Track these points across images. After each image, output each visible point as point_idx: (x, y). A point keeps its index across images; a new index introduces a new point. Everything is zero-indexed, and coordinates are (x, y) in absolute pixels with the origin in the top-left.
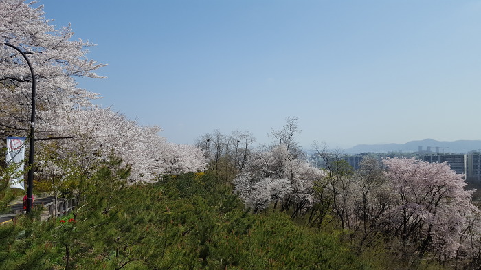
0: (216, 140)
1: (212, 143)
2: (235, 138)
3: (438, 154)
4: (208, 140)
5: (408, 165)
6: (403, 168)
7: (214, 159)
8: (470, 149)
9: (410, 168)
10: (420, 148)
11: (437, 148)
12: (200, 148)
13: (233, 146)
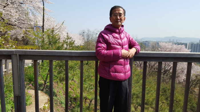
0: (87, 33)
1: (85, 34)
2: (96, 32)
3: (177, 42)
4: (84, 33)
5: (169, 46)
6: (167, 47)
7: (86, 40)
8: (190, 42)
9: (170, 47)
10: (170, 40)
11: (177, 40)
12: (81, 36)
13: (94, 35)
